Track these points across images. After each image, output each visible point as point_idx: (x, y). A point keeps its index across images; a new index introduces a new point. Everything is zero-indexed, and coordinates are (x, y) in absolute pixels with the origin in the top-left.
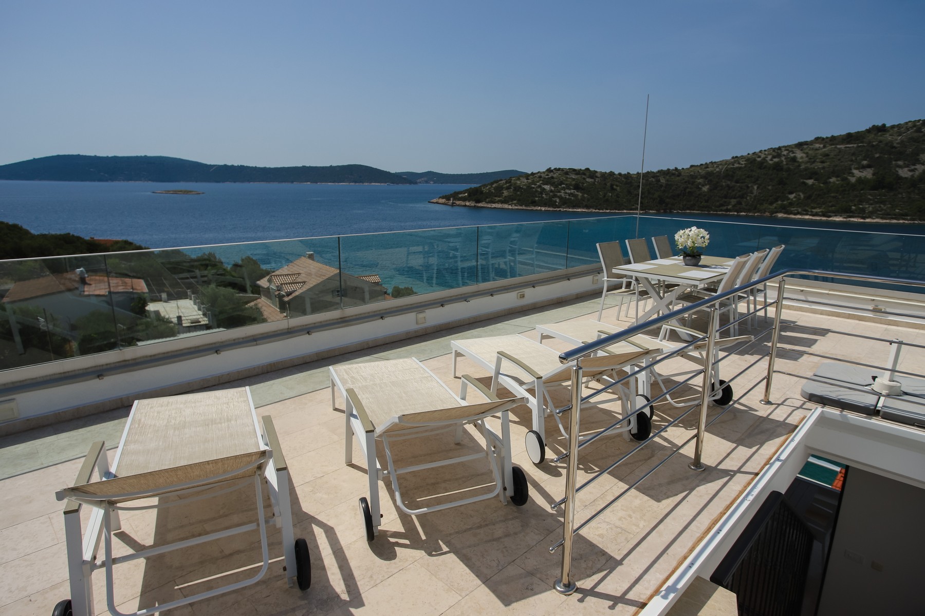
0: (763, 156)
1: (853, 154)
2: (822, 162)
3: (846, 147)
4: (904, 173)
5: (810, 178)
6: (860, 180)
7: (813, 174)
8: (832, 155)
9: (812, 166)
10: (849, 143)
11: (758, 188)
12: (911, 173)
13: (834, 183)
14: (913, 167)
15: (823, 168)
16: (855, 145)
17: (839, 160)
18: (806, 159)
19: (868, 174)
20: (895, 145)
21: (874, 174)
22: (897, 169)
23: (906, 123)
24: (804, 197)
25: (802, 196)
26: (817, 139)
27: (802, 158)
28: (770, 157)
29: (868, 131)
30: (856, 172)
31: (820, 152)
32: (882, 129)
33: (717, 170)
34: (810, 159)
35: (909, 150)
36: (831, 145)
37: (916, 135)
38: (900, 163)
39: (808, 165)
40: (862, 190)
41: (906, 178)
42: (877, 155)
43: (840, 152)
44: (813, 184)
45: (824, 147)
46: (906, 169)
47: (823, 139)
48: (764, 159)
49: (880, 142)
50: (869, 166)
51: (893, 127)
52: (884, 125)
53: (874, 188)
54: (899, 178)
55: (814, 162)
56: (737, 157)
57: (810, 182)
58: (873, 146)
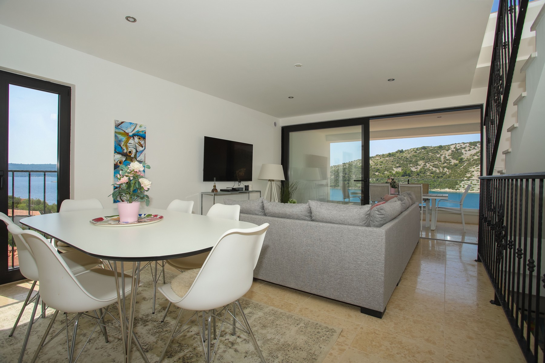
0: (356, 163)
1: (392, 162)
2: (381, 165)
3: (389, 159)
4: (413, 169)
5: (377, 172)
6: (397, 173)
7: (378, 170)
8: (384, 162)
9: (377, 167)
10: (390, 157)
11: (355, 176)
12: (416, 169)
13: (387, 174)
14: (416, 167)
15: (381, 168)
16: (393, 158)
17: (387, 164)
18: (374, 164)
19: (399, 170)
20: (408, 158)
21: (402, 170)
22: (411, 168)
23: (411, 149)
24: (375, 180)
25: (374, 179)
26: (377, 155)
27: (372, 163)
28: (358, 163)
29: (397, 152)
30: (395, 169)
31: (379, 161)
32: (402, 151)
33: (337, 169)
34: (376, 164)
35: (414, 160)
36: (383, 158)
37: (415, 154)
38: (411, 165)
39: (375, 166)
40: (398, 177)
41: (414, 171)
42: (402, 162)
43: (387, 161)
44: (378, 175)
45: (380, 158)
46: (414, 168)
47: (379, 155)
48: (356, 164)
49: (402, 157)
50: (399, 167)
51: (406, 151)
52: (402, 150)
53: (403, 176)
54: (412, 171)
55: (377, 165)
56: (344, 163)
57: (377, 173)
58: (399, 158)
